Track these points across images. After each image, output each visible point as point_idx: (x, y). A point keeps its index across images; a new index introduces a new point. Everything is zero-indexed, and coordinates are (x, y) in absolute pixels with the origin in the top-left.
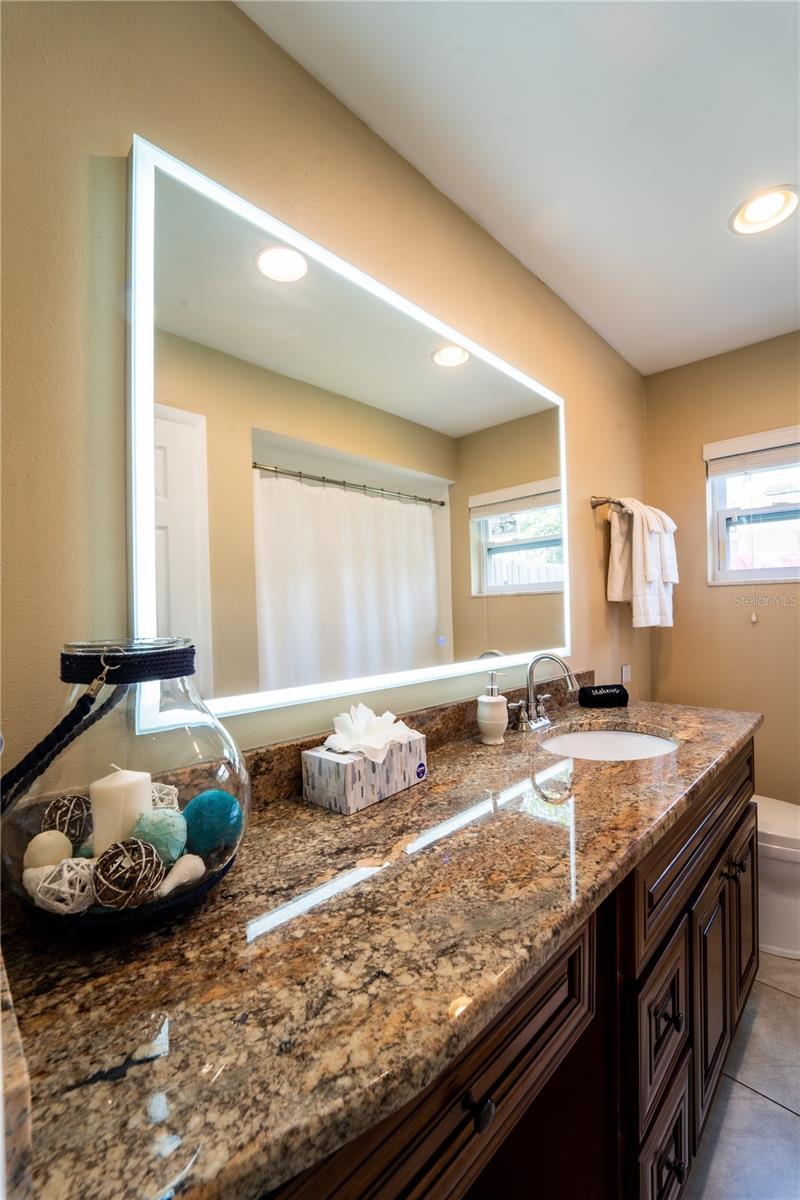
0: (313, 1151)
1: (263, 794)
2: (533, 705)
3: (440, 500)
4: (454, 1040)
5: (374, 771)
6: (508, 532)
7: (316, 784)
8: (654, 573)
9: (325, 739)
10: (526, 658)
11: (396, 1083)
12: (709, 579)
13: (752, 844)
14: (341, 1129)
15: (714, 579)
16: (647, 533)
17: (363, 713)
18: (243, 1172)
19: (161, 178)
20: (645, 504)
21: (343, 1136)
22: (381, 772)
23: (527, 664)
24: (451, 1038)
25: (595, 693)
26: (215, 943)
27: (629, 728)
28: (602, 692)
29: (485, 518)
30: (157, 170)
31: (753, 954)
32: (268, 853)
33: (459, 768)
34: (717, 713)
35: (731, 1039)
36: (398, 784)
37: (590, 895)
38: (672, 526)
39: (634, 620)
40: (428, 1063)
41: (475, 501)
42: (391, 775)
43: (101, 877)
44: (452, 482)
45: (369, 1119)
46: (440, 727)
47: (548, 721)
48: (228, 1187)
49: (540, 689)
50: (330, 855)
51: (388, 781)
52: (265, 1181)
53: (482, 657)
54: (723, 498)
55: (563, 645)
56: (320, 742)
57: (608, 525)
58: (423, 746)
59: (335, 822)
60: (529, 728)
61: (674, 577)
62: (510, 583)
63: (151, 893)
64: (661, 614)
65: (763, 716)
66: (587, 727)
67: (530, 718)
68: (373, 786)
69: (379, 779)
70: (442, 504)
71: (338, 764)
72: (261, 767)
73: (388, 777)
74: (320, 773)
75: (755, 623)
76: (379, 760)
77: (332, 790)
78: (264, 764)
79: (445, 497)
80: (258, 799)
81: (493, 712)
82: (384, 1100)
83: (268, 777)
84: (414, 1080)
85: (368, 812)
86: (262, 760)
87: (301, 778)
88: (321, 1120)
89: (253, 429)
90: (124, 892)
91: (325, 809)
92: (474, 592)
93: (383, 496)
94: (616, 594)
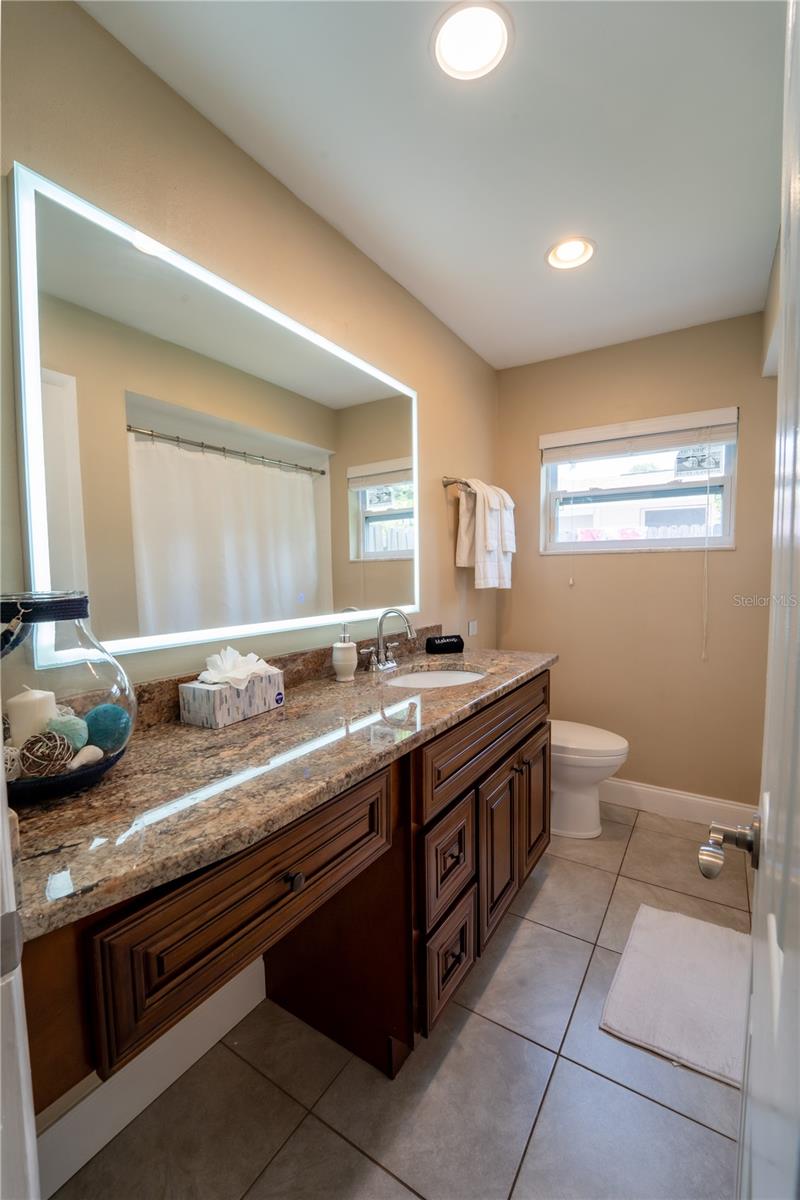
0: (180, 869)
1: (146, 718)
2: (382, 651)
3: (321, 469)
4: (270, 822)
5: (238, 696)
6: (384, 502)
7: (191, 709)
8: (493, 543)
9: (199, 675)
10: (377, 613)
11: (231, 839)
12: (541, 549)
13: (545, 750)
14: (197, 859)
15: (545, 549)
16: (487, 511)
17: (231, 653)
18: (139, 874)
19: (42, 202)
20: (488, 485)
21: (199, 863)
22: (244, 697)
23: (377, 619)
24: (268, 821)
25: (438, 642)
26: (113, 798)
27: (458, 667)
28: (443, 641)
29: (360, 489)
30: (37, 193)
31: (544, 830)
32: (151, 753)
33: (312, 697)
34: (526, 655)
35: (520, 887)
36: (259, 707)
37: (377, 758)
38: (511, 504)
39: (476, 582)
40: (252, 831)
41: (353, 472)
42: (253, 701)
43: (28, 754)
44: (332, 452)
45: (214, 856)
46: (300, 668)
47: (395, 664)
48: (130, 880)
49: (391, 638)
50: (201, 751)
51: (250, 705)
52: (152, 881)
53: (343, 612)
54: (555, 481)
55: (413, 603)
56: (195, 678)
57: (457, 501)
58: (281, 680)
59: (205, 734)
60: (378, 669)
61: (512, 547)
62: (389, 549)
63: (64, 765)
64: (500, 578)
65: (557, 657)
66: (426, 668)
67: (379, 661)
68: (238, 708)
69: (243, 703)
70: (323, 473)
71: (208, 691)
72: (143, 697)
73: (250, 702)
74: (194, 699)
75: (572, 586)
76: (242, 687)
77: (204, 711)
78: (147, 695)
79: (326, 467)
80: (142, 722)
81: (345, 656)
82: (224, 847)
83: (149, 705)
84: (243, 839)
85: (234, 725)
86: (144, 691)
87: (179, 706)
88: (185, 853)
89: (126, 392)
90: (46, 763)
91: (199, 727)
92: (352, 557)
93: (263, 463)
94: (462, 561)
